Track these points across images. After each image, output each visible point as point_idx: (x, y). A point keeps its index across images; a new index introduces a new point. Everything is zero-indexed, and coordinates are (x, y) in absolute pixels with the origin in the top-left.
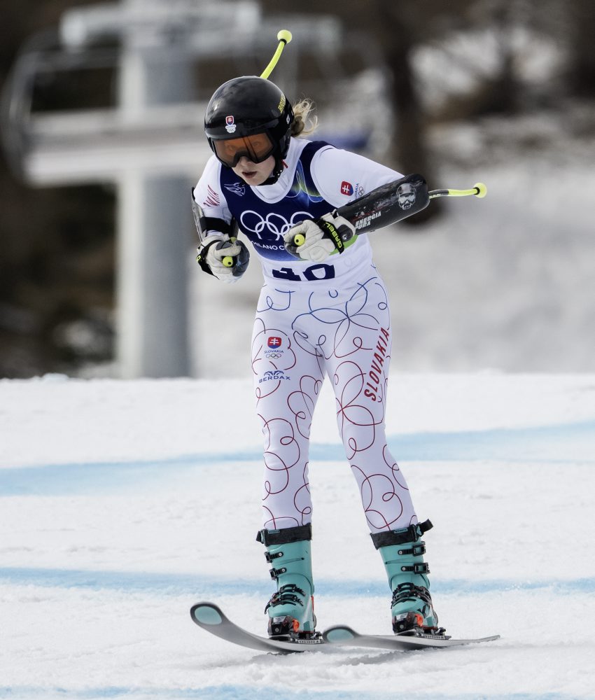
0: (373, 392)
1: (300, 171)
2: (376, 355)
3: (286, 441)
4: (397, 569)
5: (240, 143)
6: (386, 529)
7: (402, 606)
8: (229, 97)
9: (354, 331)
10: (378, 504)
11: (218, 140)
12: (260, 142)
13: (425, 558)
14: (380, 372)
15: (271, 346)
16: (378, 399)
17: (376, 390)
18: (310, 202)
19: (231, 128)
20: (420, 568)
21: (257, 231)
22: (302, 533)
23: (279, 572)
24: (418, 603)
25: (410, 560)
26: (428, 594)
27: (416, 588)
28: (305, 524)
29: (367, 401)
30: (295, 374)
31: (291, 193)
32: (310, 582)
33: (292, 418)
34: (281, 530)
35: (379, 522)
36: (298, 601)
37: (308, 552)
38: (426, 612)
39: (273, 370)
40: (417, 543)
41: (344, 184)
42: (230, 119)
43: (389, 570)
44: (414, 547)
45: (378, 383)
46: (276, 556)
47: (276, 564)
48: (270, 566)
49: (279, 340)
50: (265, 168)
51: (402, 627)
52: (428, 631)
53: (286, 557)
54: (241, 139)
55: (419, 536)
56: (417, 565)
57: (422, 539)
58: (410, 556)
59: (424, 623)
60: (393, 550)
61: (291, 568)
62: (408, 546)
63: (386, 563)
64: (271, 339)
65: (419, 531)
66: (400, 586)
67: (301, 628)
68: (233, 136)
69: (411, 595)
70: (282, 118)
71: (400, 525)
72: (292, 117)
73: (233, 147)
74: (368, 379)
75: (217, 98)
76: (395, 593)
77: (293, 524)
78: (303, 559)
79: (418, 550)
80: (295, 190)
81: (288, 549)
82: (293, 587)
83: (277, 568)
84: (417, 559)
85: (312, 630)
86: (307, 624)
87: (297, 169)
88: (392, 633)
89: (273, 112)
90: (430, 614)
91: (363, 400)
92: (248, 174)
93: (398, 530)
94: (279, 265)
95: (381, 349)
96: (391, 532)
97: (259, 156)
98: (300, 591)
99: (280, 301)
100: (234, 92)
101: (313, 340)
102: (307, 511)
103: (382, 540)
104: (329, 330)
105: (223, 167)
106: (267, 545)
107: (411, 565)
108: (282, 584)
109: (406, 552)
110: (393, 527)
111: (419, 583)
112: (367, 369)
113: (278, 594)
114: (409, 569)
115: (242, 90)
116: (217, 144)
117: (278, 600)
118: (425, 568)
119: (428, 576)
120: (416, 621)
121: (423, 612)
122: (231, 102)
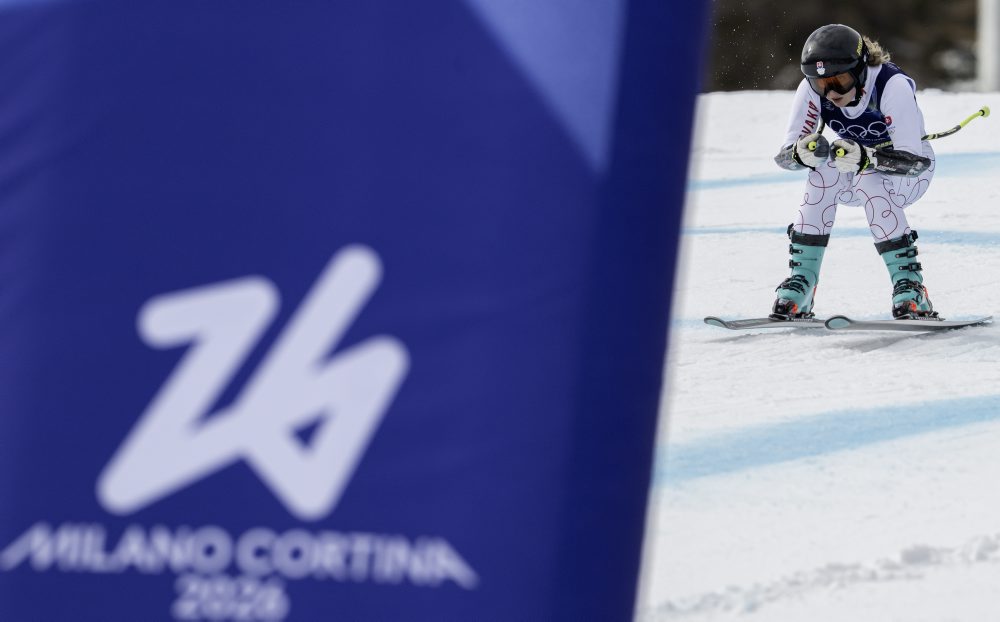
4: (896, 268)
6: (885, 239)
7: (900, 297)
8: (820, 41)
10: (878, 220)
11: (812, 78)
12: (845, 78)
13: (918, 259)
19: (821, 71)
20: (914, 267)
22: (821, 241)
23: (796, 264)
24: (913, 294)
25: (905, 261)
27: (911, 282)
28: (825, 234)
32: (816, 277)
34: (805, 234)
35: (880, 234)
36: (802, 290)
37: (821, 255)
38: (919, 300)
40: (912, 247)
42: (820, 64)
43: (890, 270)
44: (908, 251)
46: (797, 251)
47: (795, 257)
48: (791, 257)
51: (899, 312)
52: (922, 314)
53: (805, 255)
55: (911, 242)
56: (911, 264)
57: (915, 244)
58: (906, 258)
59: (918, 308)
60: (893, 254)
61: (805, 264)
62: (903, 251)
63: (888, 265)
65: (911, 239)
66: (899, 282)
67: (799, 311)
69: (907, 288)
71: (897, 235)
72: (868, 56)
75: (811, 41)
76: (895, 287)
77: (816, 232)
78: (816, 260)
79: (911, 253)
80: (871, 107)
81: (807, 250)
82: (803, 278)
83: (795, 261)
84: (911, 260)
85: (808, 312)
86: (806, 307)
87: (872, 93)
88: (892, 318)
89: (854, 54)
90: (924, 301)
92: (837, 100)
93: (895, 239)
96: (889, 241)
97: (844, 89)
98: (806, 282)
100: (825, 38)
102: (829, 224)
103: (884, 247)
106: (793, 242)
107: (906, 265)
108: (795, 273)
109: (902, 255)
110: (890, 237)
111: (913, 278)
114: (905, 268)
115: (830, 35)
116: (812, 81)
117: (789, 285)
118: (918, 267)
119: (921, 272)
120: (911, 308)
121: (917, 301)
122: (821, 45)
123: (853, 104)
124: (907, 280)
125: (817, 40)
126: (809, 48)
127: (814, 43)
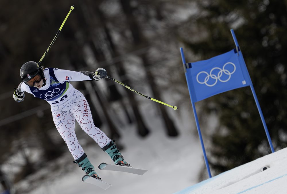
0: (87, 114)
1: (52, 78)
2: (84, 106)
3: (69, 136)
4: (112, 154)
5: (33, 80)
6: (105, 145)
7: (116, 161)
8: (25, 69)
9: (77, 104)
10: (100, 141)
11: (27, 82)
12: (38, 77)
14: (87, 109)
15: (57, 117)
16: (89, 116)
17: (88, 114)
18: (57, 85)
19: (29, 77)
20: (118, 151)
21: (45, 98)
24: (120, 159)
26: (121, 156)
27: (118, 156)
28: (84, 153)
29: (86, 117)
30: (66, 120)
31: (51, 86)
33: (68, 130)
34: (80, 158)
35: (103, 145)
39: (60, 121)
40: (114, 145)
41: (66, 77)
42: (28, 75)
43: (110, 155)
45: (87, 112)
46: (82, 164)
47: (83, 166)
48: (81, 168)
49: (59, 115)
50: (42, 82)
52: (125, 165)
53: (85, 163)
54: (33, 79)
58: (114, 149)
59: (124, 163)
60: (109, 150)
62: (112, 147)
64: (57, 115)
65: (113, 142)
66: (114, 157)
68: (31, 79)
70: (40, 69)
73: (31, 81)
74: (84, 112)
75: (22, 71)
76: (113, 159)
77: (81, 155)
78: (88, 162)
79: (115, 147)
80: (52, 84)
82: (89, 168)
83: (84, 167)
87: (50, 79)
89: (37, 68)
91: (85, 117)
92: (39, 86)
93: (108, 144)
94: (54, 101)
95: (85, 104)
96: (106, 146)
97: (39, 81)
99: (57, 108)
100: (25, 68)
101: (68, 112)
103: (105, 148)
104: (71, 108)
105: (30, 87)
106: (78, 163)
107: (115, 151)
108: (86, 170)
109: (112, 149)
110: (106, 144)
112: (83, 110)
113: (87, 172)
114: (115, 153)
115: (27, 66)
116: (27, 83)
120: (121, 162)
121: (122, 160)
122: (26, 71)
123: (44, 85)
124: (117, 155)
125: (24, 70)
126: (22, 73)
127: (23, 71)
